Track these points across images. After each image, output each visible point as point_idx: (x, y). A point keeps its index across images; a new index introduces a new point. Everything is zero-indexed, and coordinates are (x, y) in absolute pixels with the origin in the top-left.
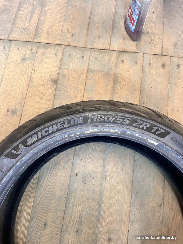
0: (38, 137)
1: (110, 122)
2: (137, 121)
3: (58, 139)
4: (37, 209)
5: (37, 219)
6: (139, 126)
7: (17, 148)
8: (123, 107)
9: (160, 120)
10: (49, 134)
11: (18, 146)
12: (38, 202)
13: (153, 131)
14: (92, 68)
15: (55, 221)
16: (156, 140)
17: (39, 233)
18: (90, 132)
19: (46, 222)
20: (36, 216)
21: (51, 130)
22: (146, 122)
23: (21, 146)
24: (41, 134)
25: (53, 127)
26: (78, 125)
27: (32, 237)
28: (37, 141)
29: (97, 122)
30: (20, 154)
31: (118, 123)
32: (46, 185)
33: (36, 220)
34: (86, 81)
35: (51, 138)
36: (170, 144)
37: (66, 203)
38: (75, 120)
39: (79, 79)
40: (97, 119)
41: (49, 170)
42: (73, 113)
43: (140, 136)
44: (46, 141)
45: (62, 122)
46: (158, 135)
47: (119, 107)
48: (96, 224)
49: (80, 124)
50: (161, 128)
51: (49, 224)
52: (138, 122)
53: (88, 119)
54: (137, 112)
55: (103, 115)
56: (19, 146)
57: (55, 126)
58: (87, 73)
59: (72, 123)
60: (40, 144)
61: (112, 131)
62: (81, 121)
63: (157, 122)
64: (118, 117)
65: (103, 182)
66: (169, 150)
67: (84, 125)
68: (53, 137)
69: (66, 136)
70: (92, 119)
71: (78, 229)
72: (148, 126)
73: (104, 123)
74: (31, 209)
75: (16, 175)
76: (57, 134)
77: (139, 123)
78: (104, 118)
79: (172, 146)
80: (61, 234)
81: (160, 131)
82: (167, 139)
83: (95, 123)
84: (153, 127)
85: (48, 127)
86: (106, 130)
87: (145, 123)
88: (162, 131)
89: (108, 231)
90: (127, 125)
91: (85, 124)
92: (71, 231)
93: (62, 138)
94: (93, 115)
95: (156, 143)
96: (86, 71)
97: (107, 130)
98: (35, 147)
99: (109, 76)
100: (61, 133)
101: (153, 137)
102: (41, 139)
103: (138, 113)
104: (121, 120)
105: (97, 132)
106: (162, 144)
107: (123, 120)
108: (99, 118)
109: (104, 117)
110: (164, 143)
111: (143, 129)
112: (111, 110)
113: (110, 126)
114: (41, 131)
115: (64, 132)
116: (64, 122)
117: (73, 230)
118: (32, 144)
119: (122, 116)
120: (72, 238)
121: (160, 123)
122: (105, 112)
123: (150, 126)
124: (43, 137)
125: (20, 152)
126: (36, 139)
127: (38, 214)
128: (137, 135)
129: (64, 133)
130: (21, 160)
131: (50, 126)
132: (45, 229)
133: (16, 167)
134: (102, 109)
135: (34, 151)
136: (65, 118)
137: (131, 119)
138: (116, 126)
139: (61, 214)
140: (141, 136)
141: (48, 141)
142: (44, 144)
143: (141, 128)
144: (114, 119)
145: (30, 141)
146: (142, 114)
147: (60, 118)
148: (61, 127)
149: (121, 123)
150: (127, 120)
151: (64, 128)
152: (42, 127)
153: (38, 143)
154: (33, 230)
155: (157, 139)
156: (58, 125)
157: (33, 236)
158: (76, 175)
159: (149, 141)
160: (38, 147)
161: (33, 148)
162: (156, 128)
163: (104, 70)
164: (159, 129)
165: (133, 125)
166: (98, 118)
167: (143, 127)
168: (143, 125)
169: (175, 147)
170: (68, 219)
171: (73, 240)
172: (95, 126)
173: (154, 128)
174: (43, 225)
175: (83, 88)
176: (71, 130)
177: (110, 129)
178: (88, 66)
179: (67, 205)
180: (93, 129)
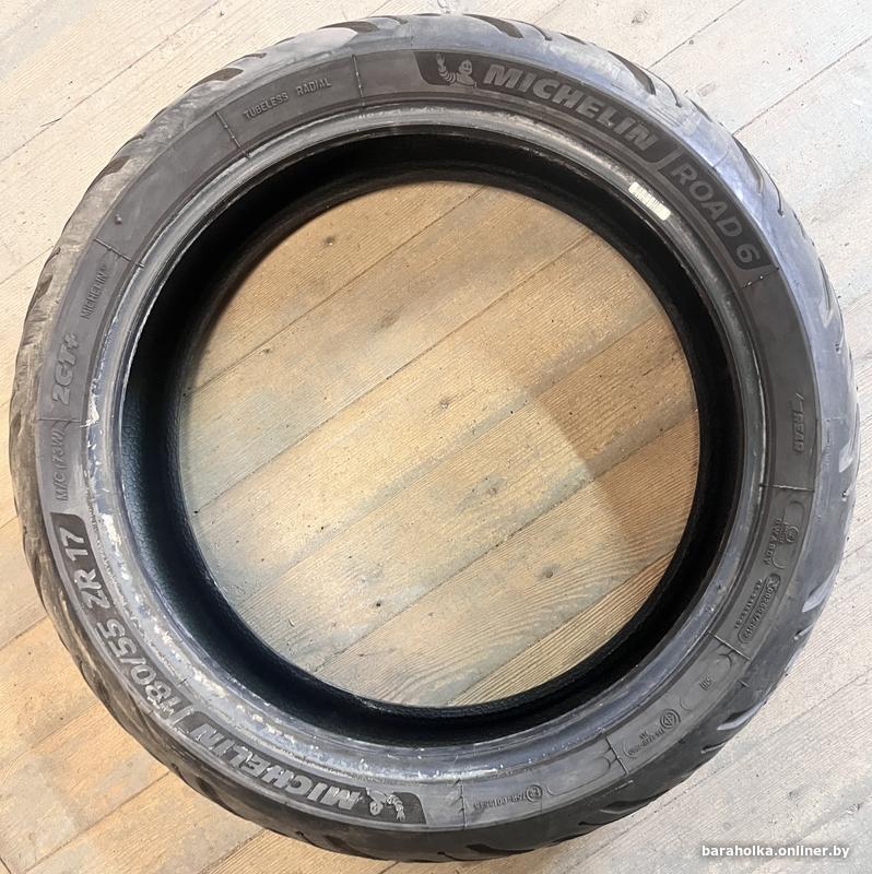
0: (325, 792)
1: (150, 663)
2: (91, 607)
3: (293, 742)
4: (536, 625)
5: (556, 604)
6: (100, 593)
7: (388, 813)
8: (87, 663)
9: (44, 559)
10: (298, 772)
11: (381, 816)
12: (518, 638)
13: (85, 552)
14: (69, 822)
15: (519, 560)
16: (99, 526)
17: (577, 571)
18: (214, 684)
19: (540, 578)
20: (551, 615)
21: (284, 778)
22: (75, 585)
23: (376, 808)
24: (312, 789)
25: (274, 780)
26: (220, 730)
27: (600, 581)
28: (336, 784)
29: (175, 693)
30: (394, 793)
31: (136, 642)
32: (467, 655)
33: (560, 603)
34: (123, 804)
35: (304, 760)
36: (79, 491)
37: (461, 570)
38: (216, 745)
39: (134, 828)
40: (169, 698)
41: (429, 679)
42: (202, 767)
43: (124, 568)
44: (320, 765)
45: (243, 772)
46: (83, 534)
47: (95, 673)
48: (441, 461)
49: (214, 725)
50: (60, 543)
51: (538, 568)
52: (94, 603)
53: (186, 718)
54: (70, 622)
55: (145, 696)
56: (379, 812)
57: (267, 779)
58: (97, 823)
59: (229, 744)
60: (337, 771)
61: (167, 639)
62: (204, 731)
63: (54, 562)
64: (122, 657)
65: (338, 526)
66: (97, 478)
67: (207, 714)
68: (296, 757)
69: (271, 730)
70: (178, 708)
71: (488, 492)
72: (82, 573)
73: (163, 675)
74: (548, 638)
75: (447, 758)
76: (284, 753)
77: (92, 597)
78: (152, 684)
79: (82, 482)
80: (533, 521)
81: (69, 540)
82: (75, 507)
83: (182, 696)
84: (74, 559)
85: (282, 790)
86: (177, 655)
87: (81, 585)
88: (65, 534)
89: (429, 423)
90: (121, 620)
91: (205, 715)
92: (507, 504)
93: (282, 735)
94: (165, 715)
95: (108, 520)
96: (94, 833)
97: (174, 652)
98: (354, 775)
99: (50, 756)
100: (275, 749)
101: (99, 539)
102: (323, 780)
103: (71, 618)
104: (122, 642)
105: (199, 668)
106: (96, 507)
107: (118, 637)
108: (159, 696)
109: (149, 688)
110: (90, 504)
111: (99, 579)
112: (118, 686)
113: (158, 655)
114: (304, 798)
115: (265, 744)
116: (240, 766)
117: (500, 500)
118: (351, 789)
119: (110, 650)
120: (517, 488)
121: (50, 553)
122: (133, 695)
123: (78, 569)
124: (316, 779)
125: (391, 799)
126: (334, 791)
127: (543, 613)
128: (126, 576)
129: (268, 742)
130: (408, 779)
131: (276, 790)
132: (556, 567)
133: (431, 775)
134: (134, 709)
135: (364, 770)
136: (228, 772)
137: (99, 624)
138: (147, 641)
139: (495, 561)
140: (119, 565)
141: (317, 760)
142: (330, 763)
143: (102, 583)
144: (133, 661)
145: (348, 799)
146: (65, 609)
147: (239, 785)
148: (258, 764)
149: (129, 635)
150: (107, 630)
151: (255, 751)
152: (294, 804)
153: (341, 778)
154: (588, 591)
155: (96, 527)
156: (259, 773)
157: (597, 578)
158: (378, 605)
159: (115, 539)
160: (348, 770)
161: (360, 777)
162: (71, 553)
163: (48, 785)
164: (66, 544)
165: (107, 606)
166: (163, 700)
167: (93, 581)
168: (88, 585)
169: (76, 476)
170: (489, 534)
171: (520, 484)
172: (189, 689)
173: (75, 556)
174: (553, 578)
175: (148, 794)
176: (247, 733)
177: (167, 646)
178: (75, 838)
179: (464, 564)
180: (201, 684)
